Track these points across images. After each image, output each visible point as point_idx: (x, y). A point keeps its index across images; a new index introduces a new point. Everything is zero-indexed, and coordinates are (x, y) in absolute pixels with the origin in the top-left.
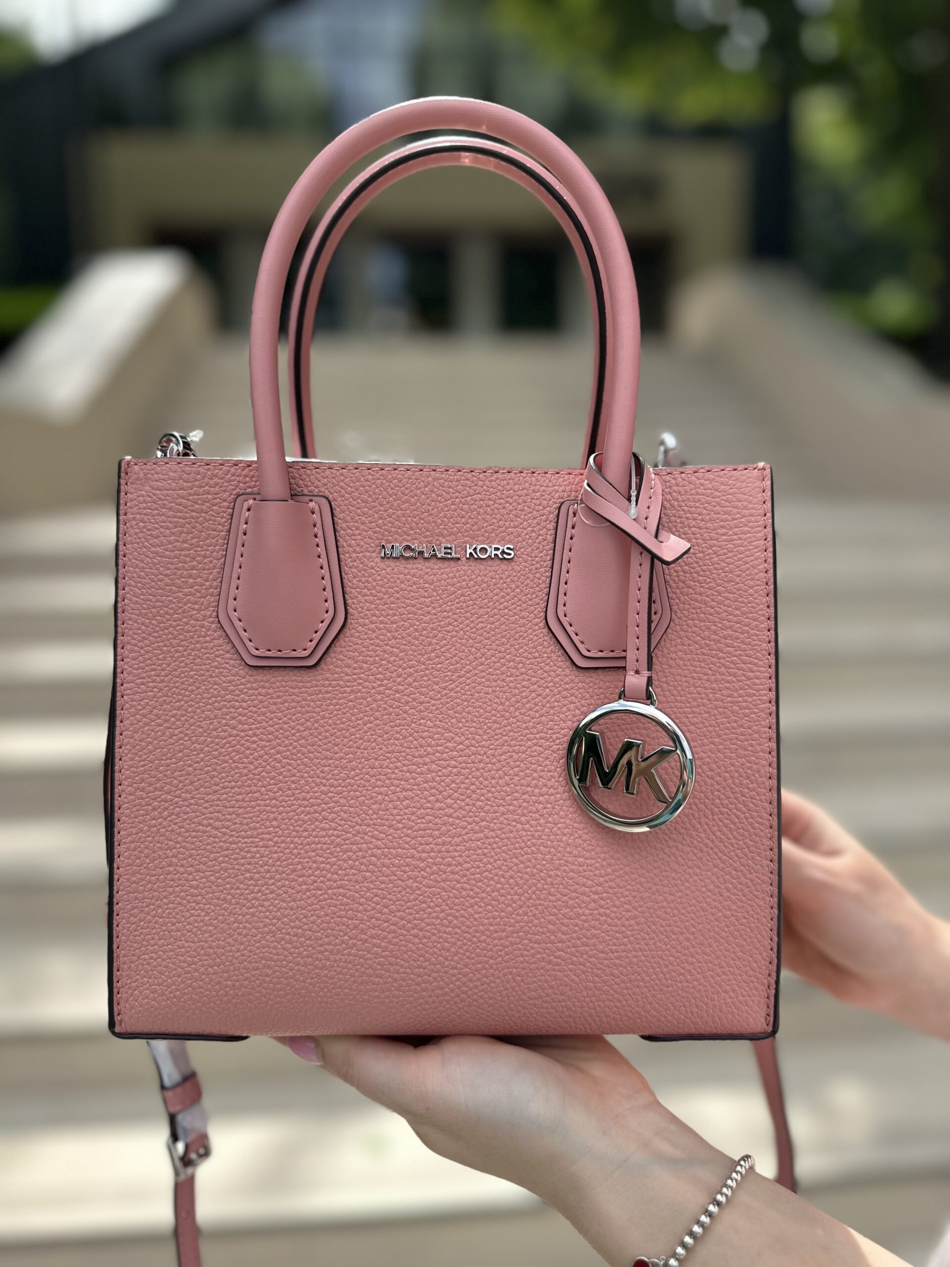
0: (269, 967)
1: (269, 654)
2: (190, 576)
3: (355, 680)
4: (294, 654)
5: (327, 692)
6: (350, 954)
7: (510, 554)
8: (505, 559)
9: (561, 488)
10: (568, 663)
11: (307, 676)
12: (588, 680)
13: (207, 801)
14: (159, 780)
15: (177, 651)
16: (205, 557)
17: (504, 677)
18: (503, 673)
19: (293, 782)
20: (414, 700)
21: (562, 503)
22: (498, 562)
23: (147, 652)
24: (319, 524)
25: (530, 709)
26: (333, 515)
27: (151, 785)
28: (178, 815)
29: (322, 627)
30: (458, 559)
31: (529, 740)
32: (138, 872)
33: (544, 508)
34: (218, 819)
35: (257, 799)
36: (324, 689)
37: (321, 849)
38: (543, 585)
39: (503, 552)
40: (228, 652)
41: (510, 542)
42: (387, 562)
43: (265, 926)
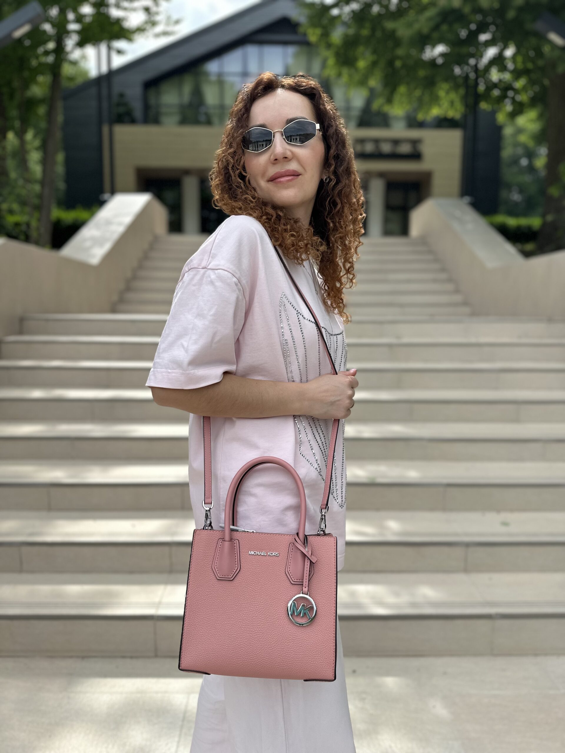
0: (217, 653)
1: (223, 577)
2: (207, 557)
3: (241, 584)
4: (228, 577)
5: (234, 587)
6: (236, 651)
7: (278, 555)
8: (276, 556)
9: (291, 539)
10: (290, 583)
11: (230, 582)
12: (294, 587)
13: (206, 612)
14: (195, 606)
15: (202, 575)
16: (210, 553)
17: (275, 585)
18: (275, 584)
19: (225, 608)
20: (254, 590)
21: (290, 543)
22: (275, 557)
23: (196, 575)
24: (236, 546)
25: (281, 594)
26: (239, 544)
27: (193, 607)
28: (199, 615)
29: (235, 571)
30: (266, 556)
31: (280, 601)
32: (189, 628)
33: (286, 544)
34: (208, 616)
35: (217, 612)
36: (234, 586)
37: (231, 625)
38: (285, 563)
39: (276, 554)
40: (213, 576)
41: (278, 552)
42: (250, 555)
43: (217, 643)
